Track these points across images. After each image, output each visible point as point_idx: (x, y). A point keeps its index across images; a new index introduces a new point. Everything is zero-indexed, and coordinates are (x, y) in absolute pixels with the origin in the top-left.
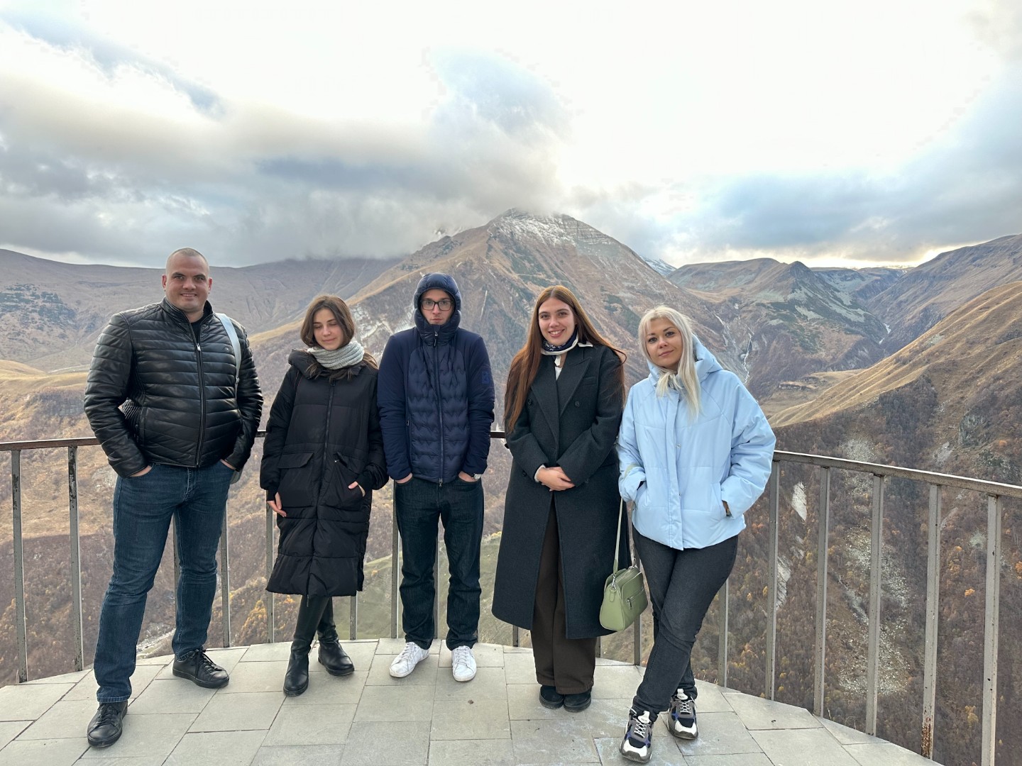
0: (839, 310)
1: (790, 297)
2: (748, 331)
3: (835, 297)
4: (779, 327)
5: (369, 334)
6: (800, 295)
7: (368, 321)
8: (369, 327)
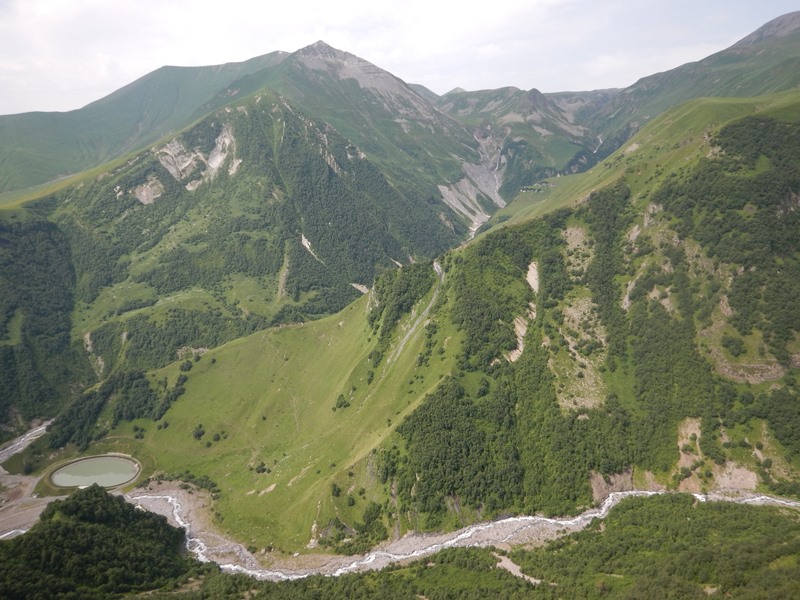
0: (565, 127)
1: (529, 118)
2: (498, 147)
3: (563, 118)
4: (521, 143)
5: (186, 164)
6: (536, 116)
7: (185, 154)
8: (186, 159)
